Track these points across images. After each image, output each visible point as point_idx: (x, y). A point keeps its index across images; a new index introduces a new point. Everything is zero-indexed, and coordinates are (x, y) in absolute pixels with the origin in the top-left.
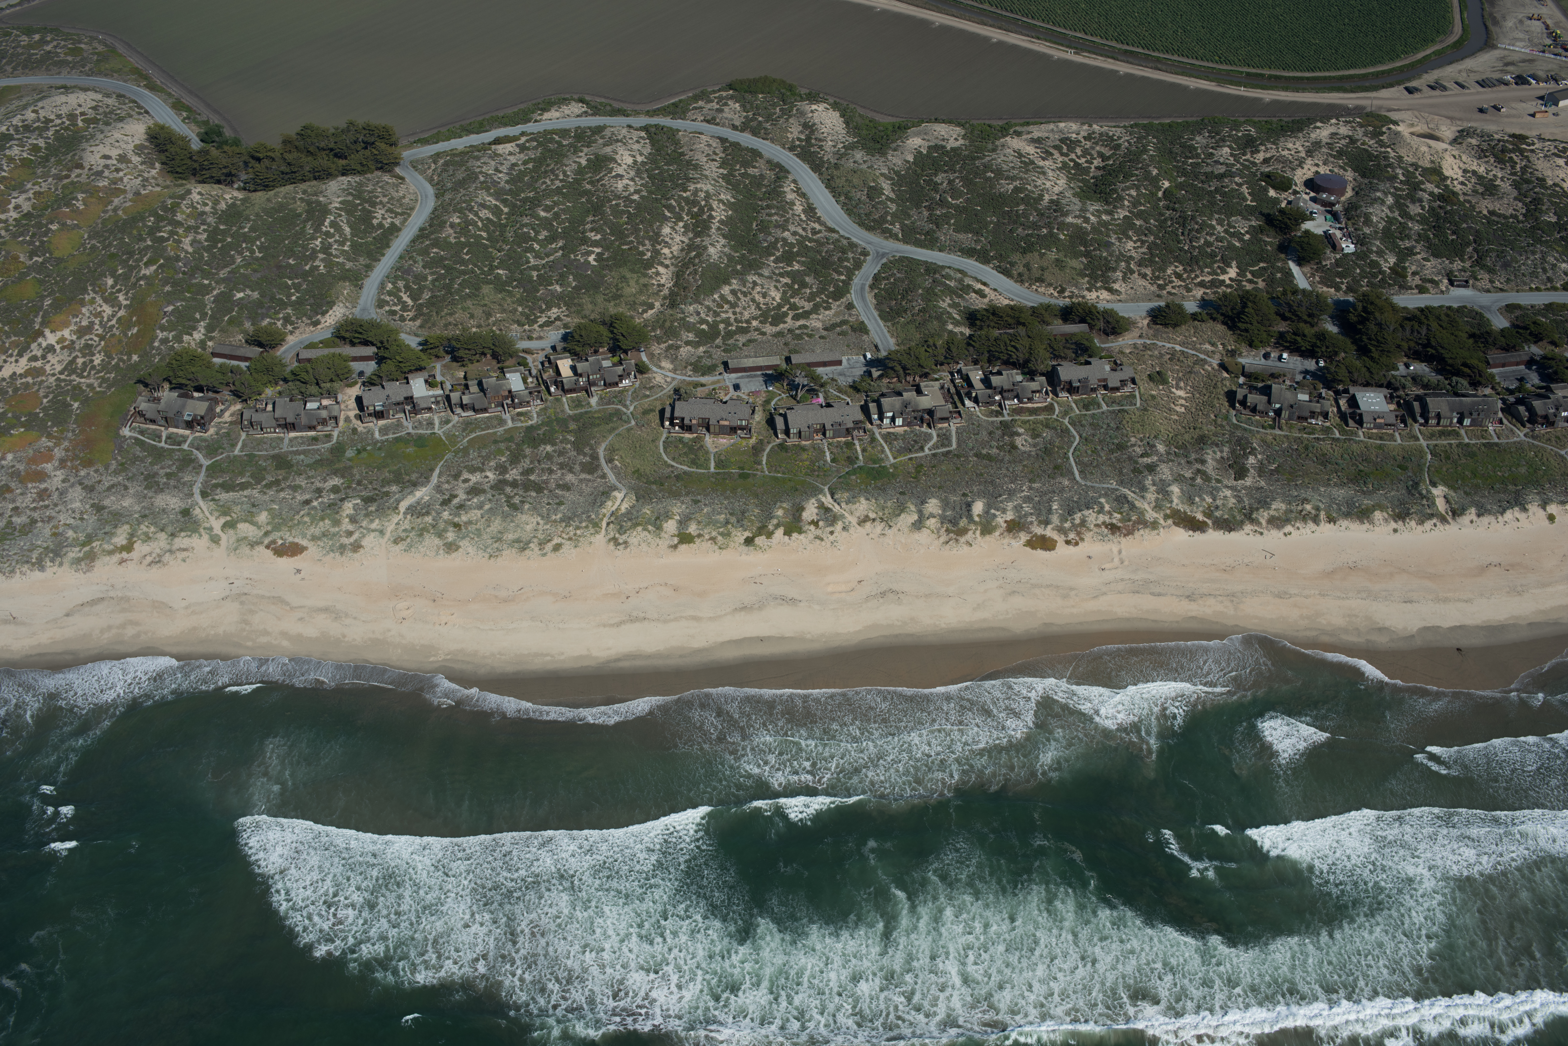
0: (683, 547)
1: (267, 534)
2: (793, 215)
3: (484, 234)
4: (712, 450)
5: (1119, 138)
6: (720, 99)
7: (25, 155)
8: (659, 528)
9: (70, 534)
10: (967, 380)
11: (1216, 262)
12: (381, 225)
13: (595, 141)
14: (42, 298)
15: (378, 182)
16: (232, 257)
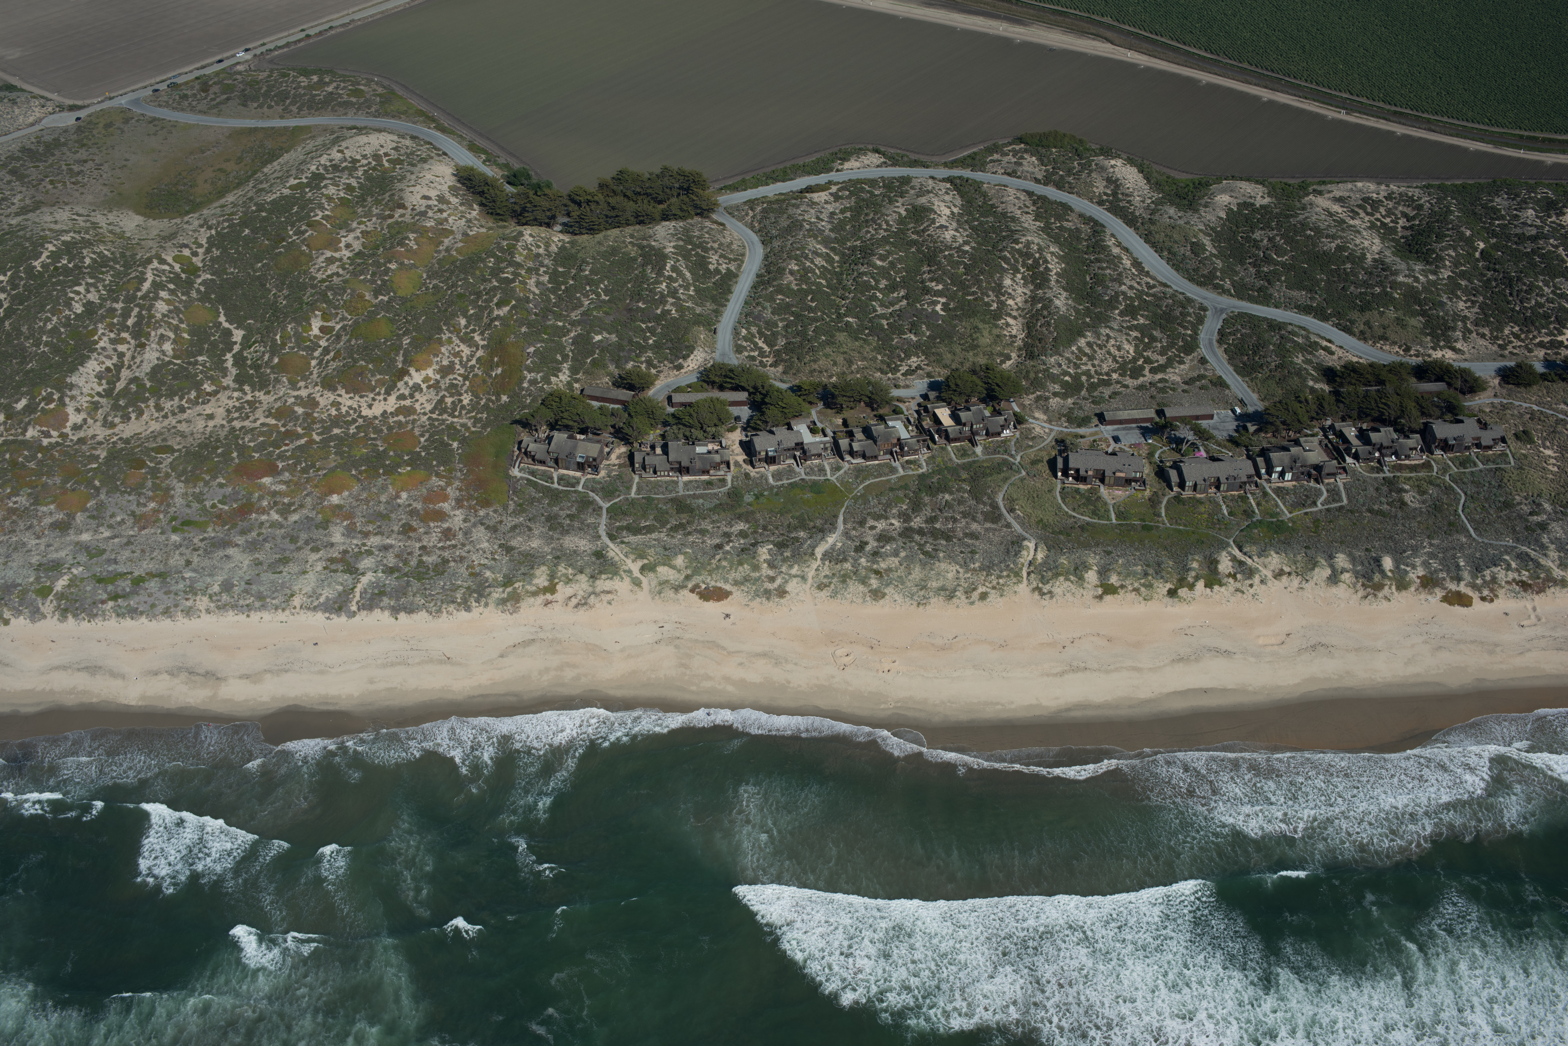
0: (1108, 598)
1: (688, 578)
2: (1124, 269)
3: (824, 282)
4: (1111, 502)
5: (1420, 198)
6: (1014, 152)
7: (342, 194)
8: (1081, 578)
9: (488, 574)
10: (1341, 435)
11: (1551, 323)
12: (717, 271)
13: (907, 192)
14: (400, 337)
15: (702, 228)
16: (579, 299)
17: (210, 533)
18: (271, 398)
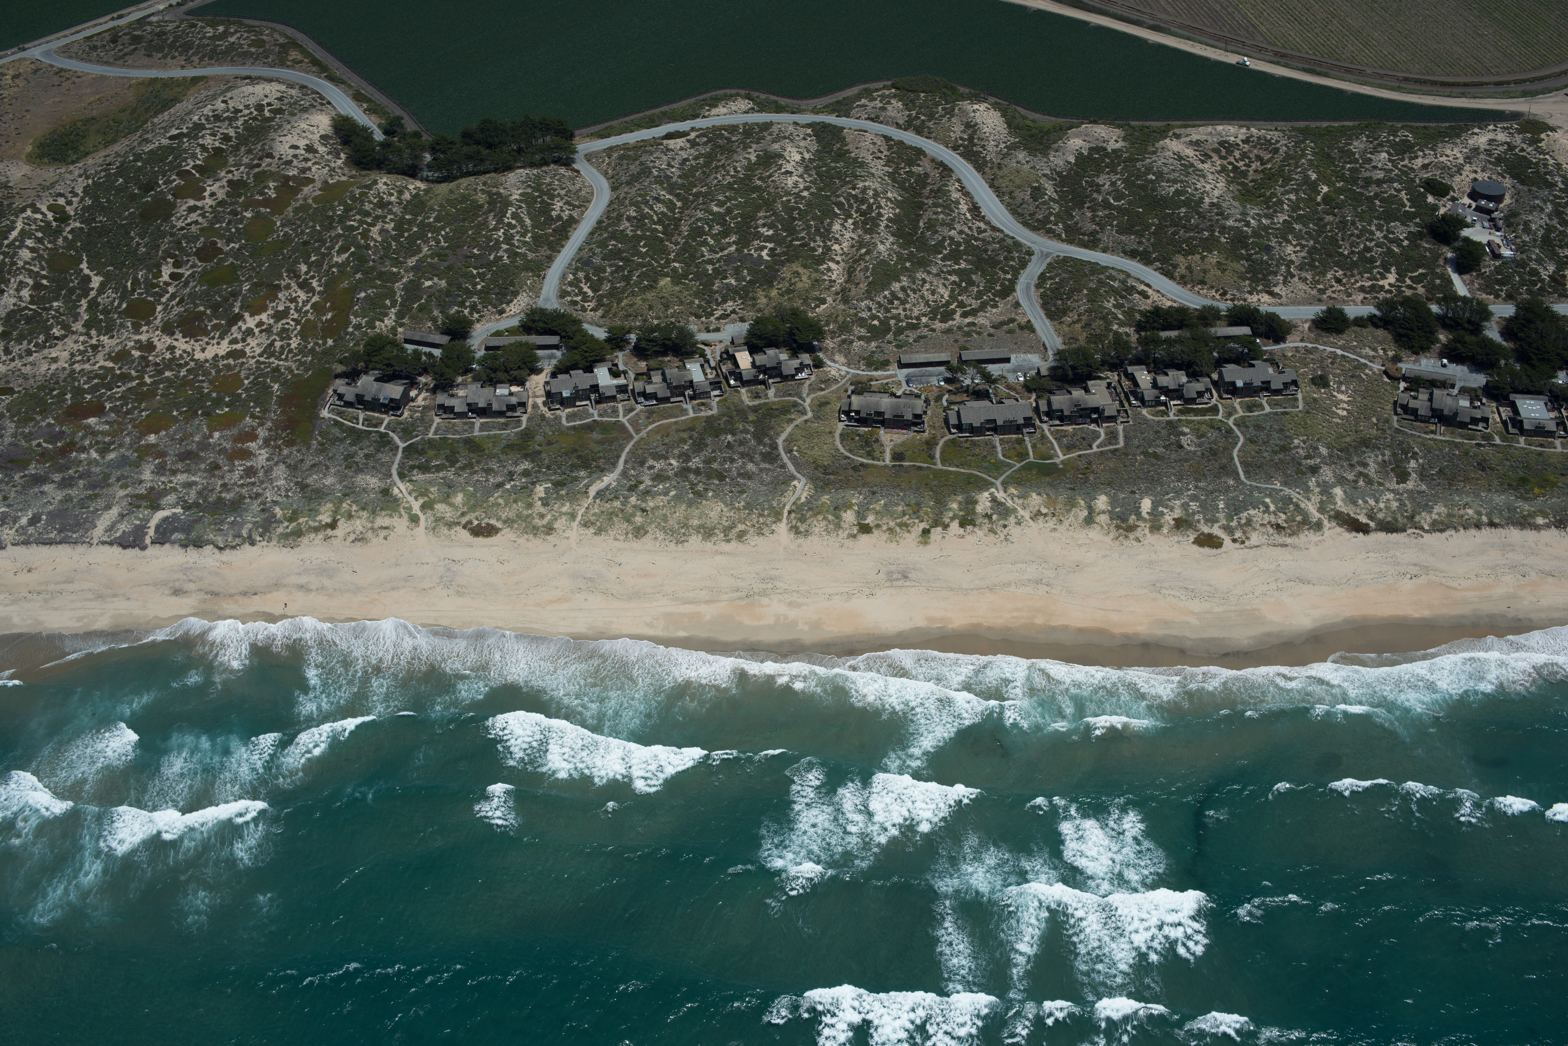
0: (862, 537)
1: (463, 514)
2: (959, 213)
3: (660, 228)
4: (887, 443)
5: (1277, 142)
6: (883, 97)
7: (217, 144)
8: (839, 518)
9: (277, 510)
10: (1133, 379)
11: (1375, 267)
12: (559, 217)
13: (763, 138)
14: (241, 283)
15: (555, 175)
16: (419, 246)
17: (32, 469)
18: (114, 341)
